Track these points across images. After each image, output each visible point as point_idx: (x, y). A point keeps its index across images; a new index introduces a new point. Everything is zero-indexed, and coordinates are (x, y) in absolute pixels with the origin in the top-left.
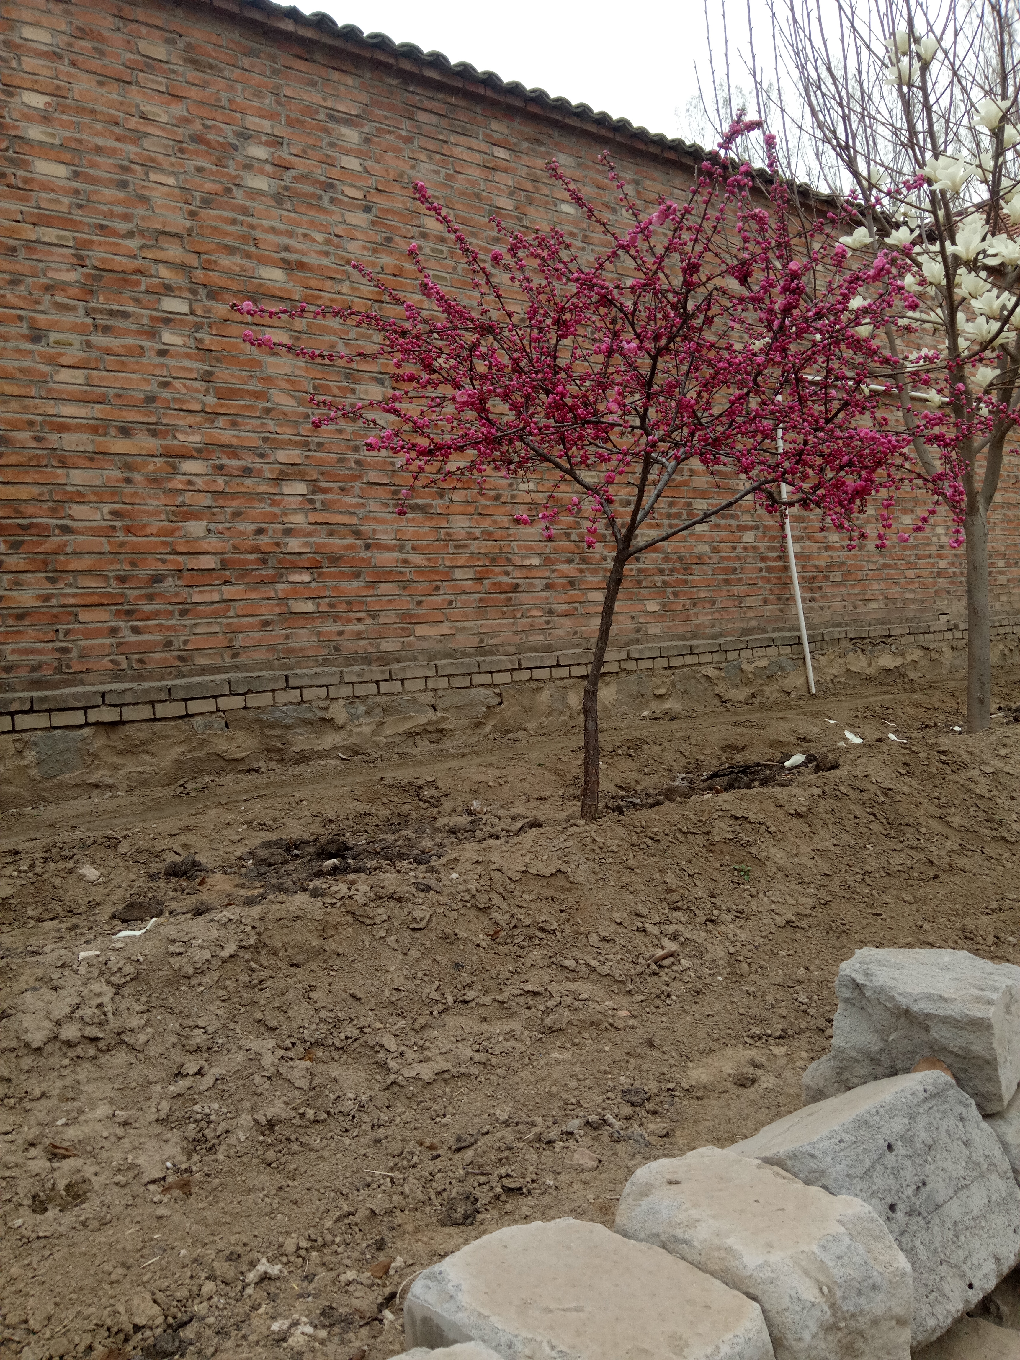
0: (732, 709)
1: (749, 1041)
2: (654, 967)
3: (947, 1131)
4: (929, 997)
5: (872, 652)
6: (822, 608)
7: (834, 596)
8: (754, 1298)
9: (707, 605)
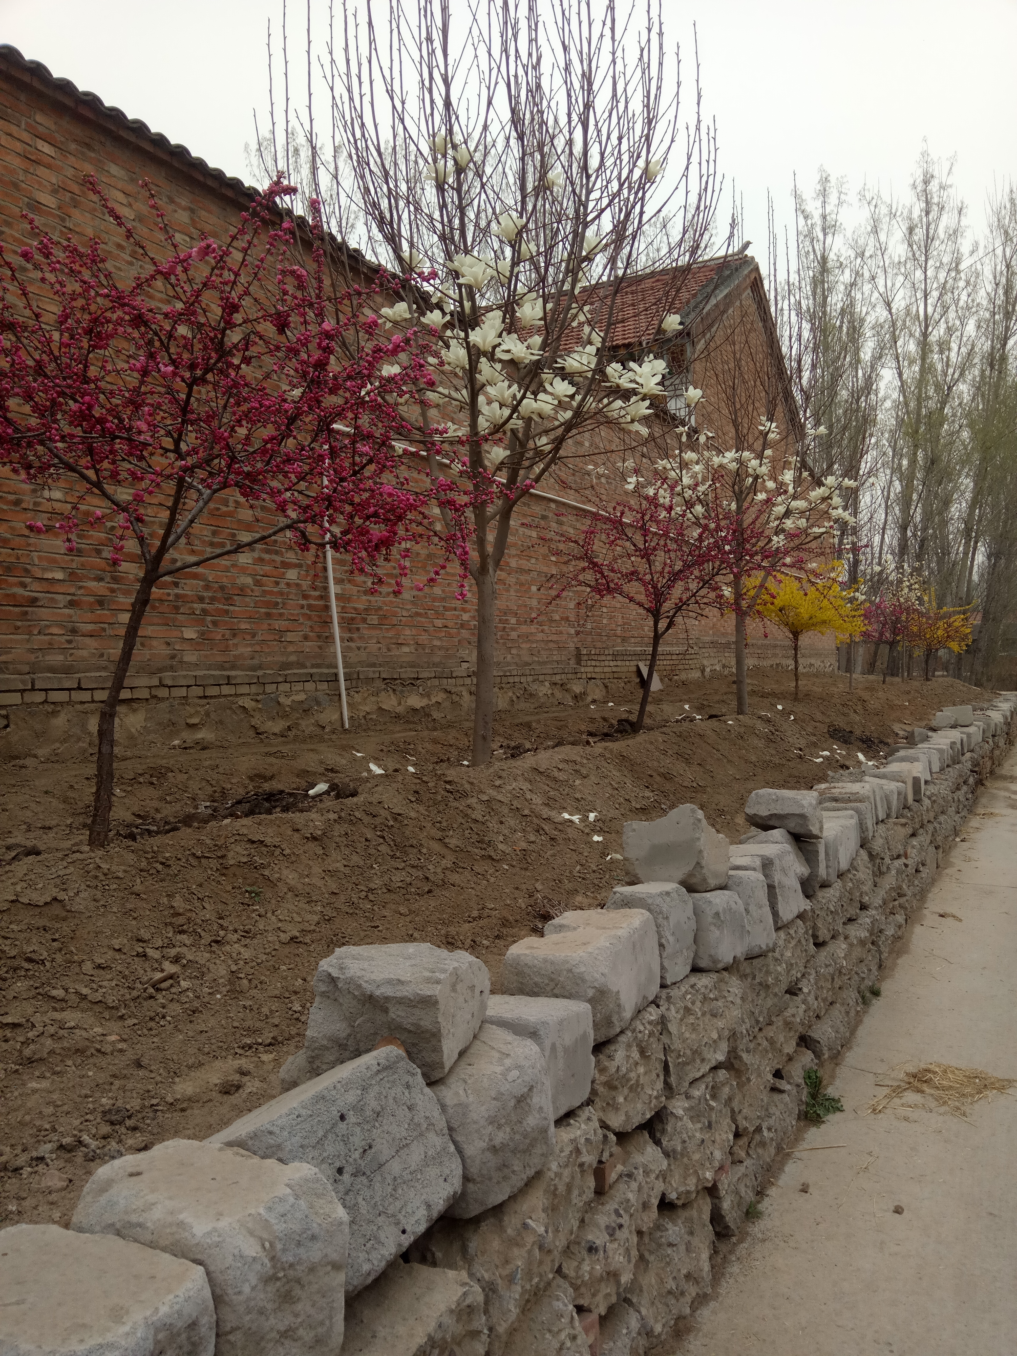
0: (266, 741)
1: (239, 1051)
2: (151, 990)
3: (394, 1098)
4: (389, 982)
5: (402, 691)
6: (359, 648)
7: (370, 638)
8: (200, 1263)
9: (248, 637)
